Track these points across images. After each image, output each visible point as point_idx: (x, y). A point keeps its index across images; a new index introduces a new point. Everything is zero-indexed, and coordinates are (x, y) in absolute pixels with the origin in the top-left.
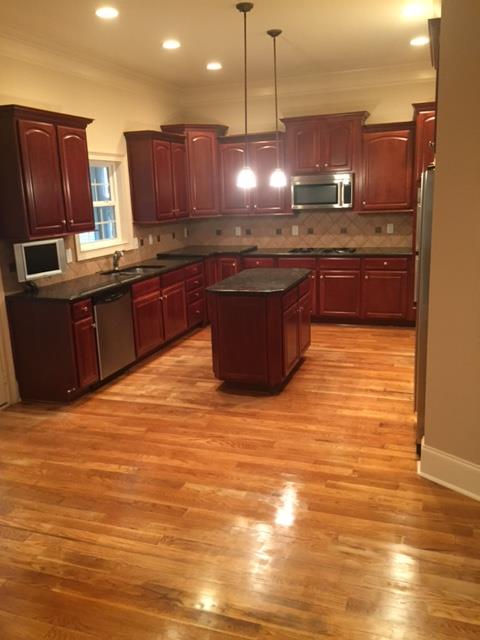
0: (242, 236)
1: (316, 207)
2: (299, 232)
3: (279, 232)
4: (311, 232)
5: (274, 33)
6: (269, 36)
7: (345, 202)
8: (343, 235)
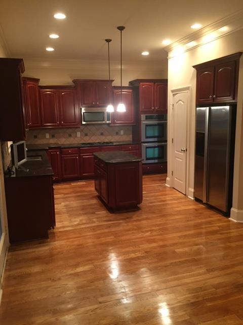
0: (50, 138)
1: (94, 123)
2: (81, 135)
3: (70, 136)
4: (86, 135)
5: (108, 41)
6: (106, 42)
7: (108, 120)
8: (102, 136)
